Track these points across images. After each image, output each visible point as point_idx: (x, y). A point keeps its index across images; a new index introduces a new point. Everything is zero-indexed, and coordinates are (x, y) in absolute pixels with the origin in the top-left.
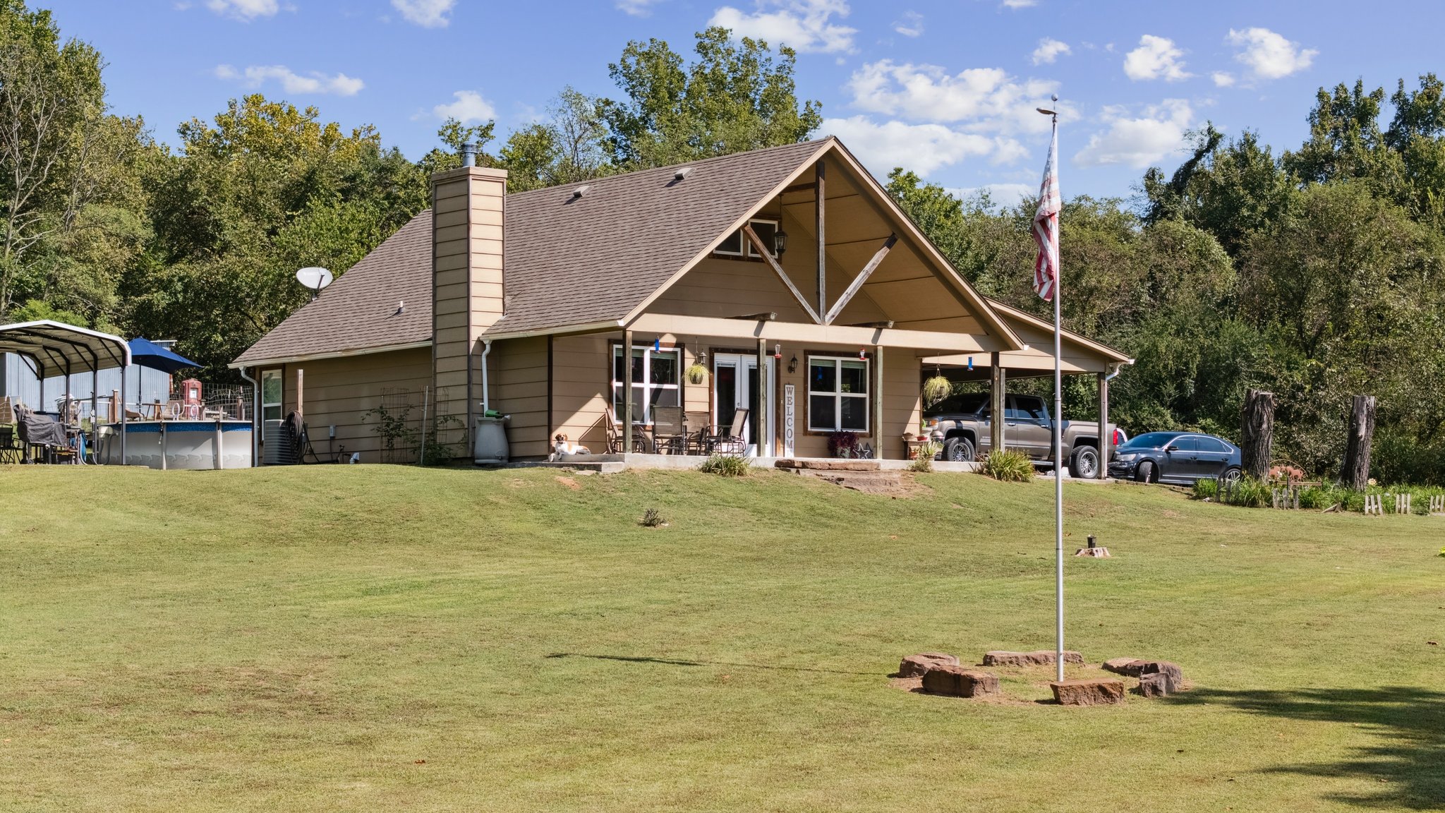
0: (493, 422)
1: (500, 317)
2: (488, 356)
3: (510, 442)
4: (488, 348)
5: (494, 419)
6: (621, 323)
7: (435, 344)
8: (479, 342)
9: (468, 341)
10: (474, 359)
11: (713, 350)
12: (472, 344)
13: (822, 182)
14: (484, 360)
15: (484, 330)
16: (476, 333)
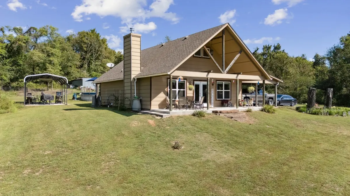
0: (137, 100)
1: (140, 72)
2: (136, 82)
3: (141, 105)
4: (136, 80)
5: (137, 99)
6: (169, 73)
7: (124, 79)
8: (134, 78)
9: (131, 78)
10: (132, 83)
11: (194, 80)
12: (132, 79)
13: (224, 36)
14: (135, 83)
15: (135, 75)
16: (133, 76)
